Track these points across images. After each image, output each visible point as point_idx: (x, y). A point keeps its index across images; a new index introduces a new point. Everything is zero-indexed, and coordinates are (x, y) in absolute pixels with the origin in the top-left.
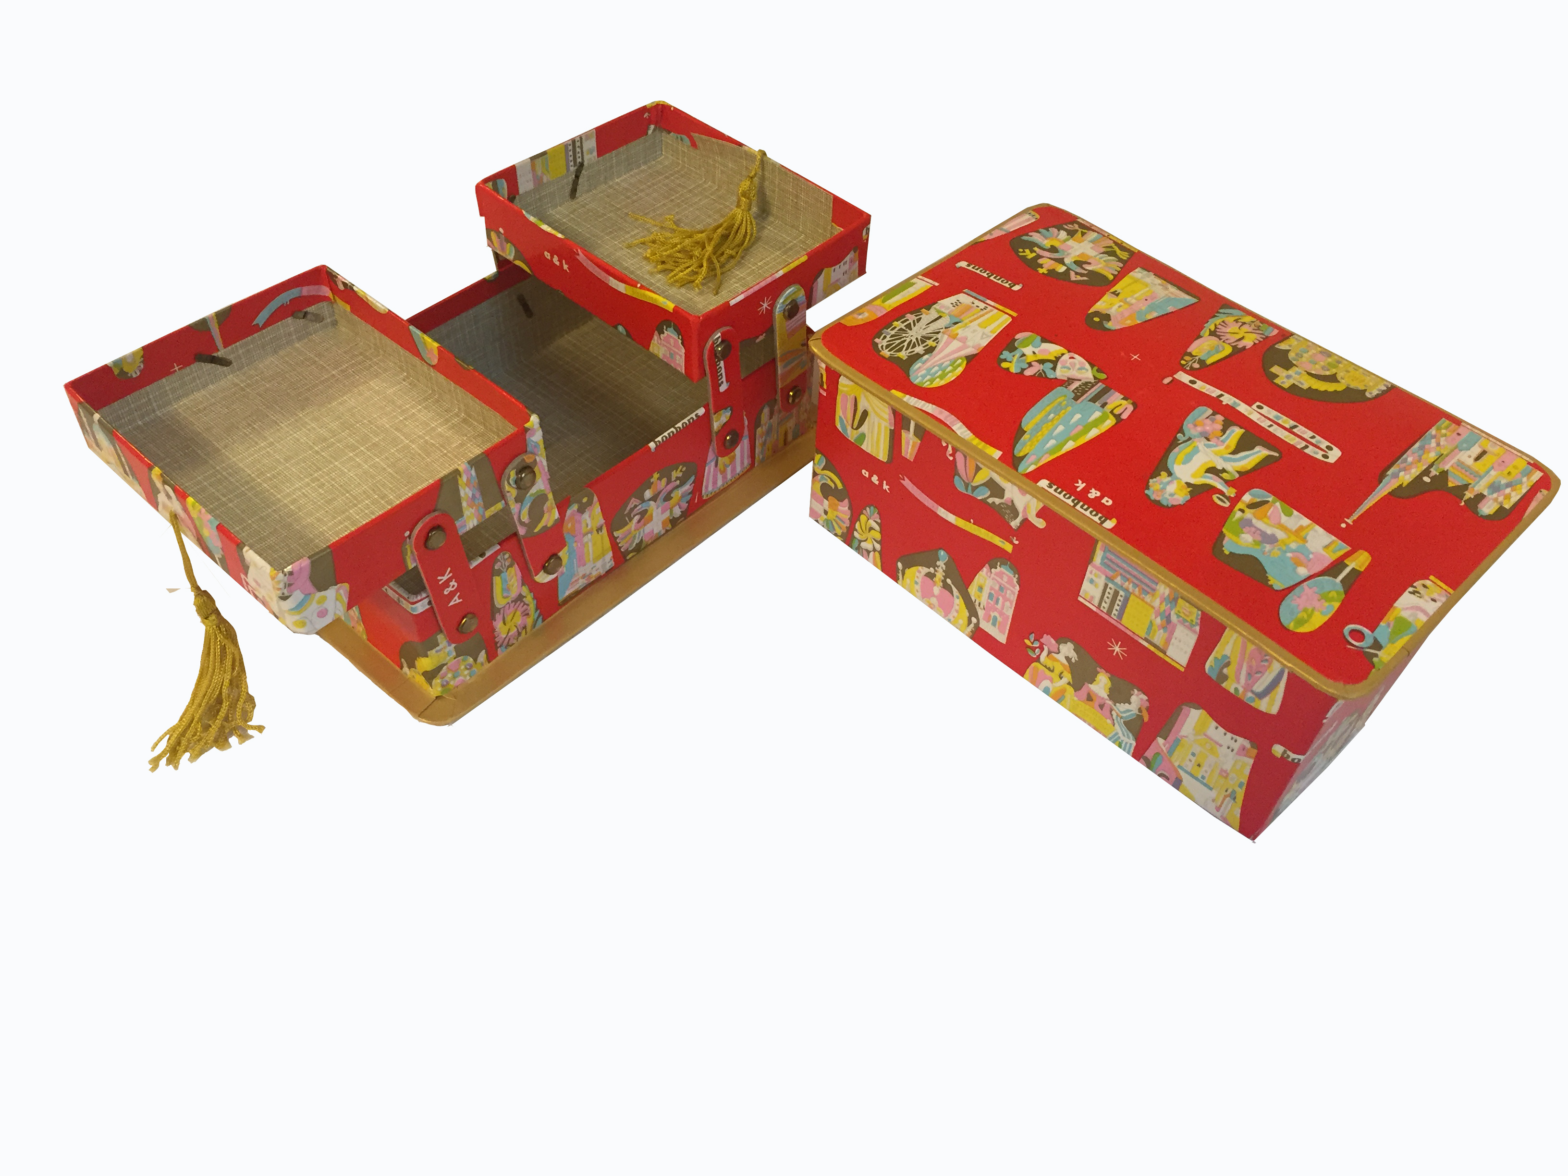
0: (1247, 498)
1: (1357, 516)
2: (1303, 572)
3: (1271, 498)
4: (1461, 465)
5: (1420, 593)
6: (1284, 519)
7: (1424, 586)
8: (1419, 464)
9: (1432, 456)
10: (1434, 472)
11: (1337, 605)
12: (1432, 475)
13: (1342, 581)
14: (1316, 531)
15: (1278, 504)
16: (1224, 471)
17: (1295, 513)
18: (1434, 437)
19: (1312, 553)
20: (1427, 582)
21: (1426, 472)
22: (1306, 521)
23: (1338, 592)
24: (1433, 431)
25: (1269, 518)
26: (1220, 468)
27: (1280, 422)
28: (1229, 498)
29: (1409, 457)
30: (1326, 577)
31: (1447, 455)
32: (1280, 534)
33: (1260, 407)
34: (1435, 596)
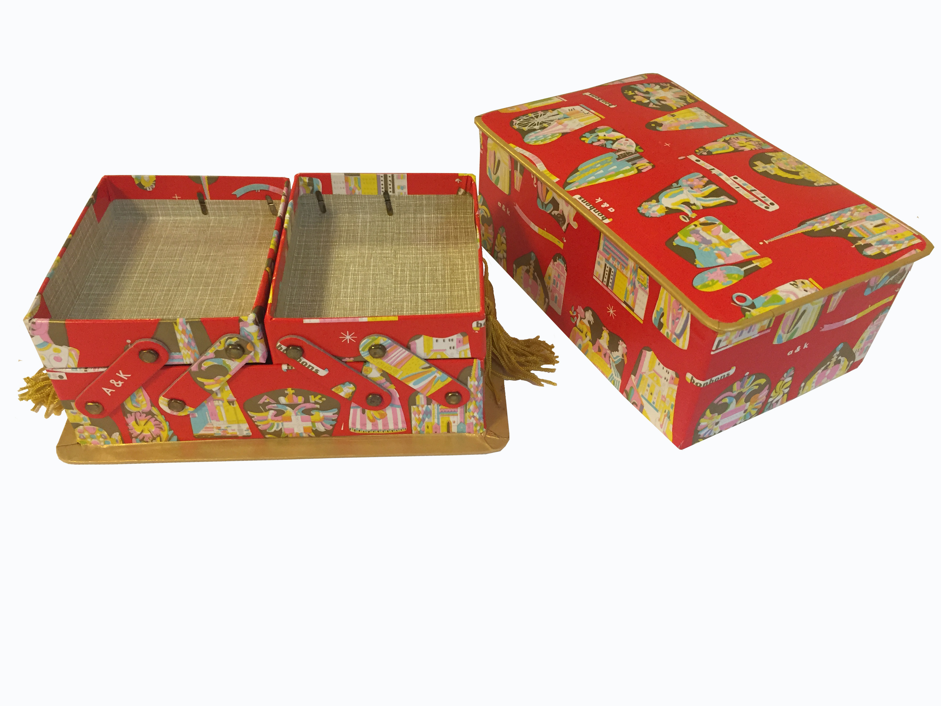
0: (702, 220)
1: (773, 240)
2: (721, 261)
3: (718, 222)
4: (863, 227)
5: (797, 285)
6: (722, 234)
7: (802, 282)
8: (832, 222)
9: (844, 219)
10: (841, 227)
11: (735, 281)
12: (838, 228)
13: (745, 271)
14: (741, 243)
15: (721, 226)
16: (694, 204)
17: (731, 231)
18: (851, 211)
19: (732, 253)
20: (806, 281)
21: (835, 227)
22: (736, 237)
23: (739, 275)
24: (852, 208)
25: (712, 232)
26: (692, 203)
27: (745, 187)
28: (689, 218)
29: (827, 217)
30: (736, 267)
31: (855, 221)
32: (715, 240)
33: (735, 178)
34: (808, 289)
